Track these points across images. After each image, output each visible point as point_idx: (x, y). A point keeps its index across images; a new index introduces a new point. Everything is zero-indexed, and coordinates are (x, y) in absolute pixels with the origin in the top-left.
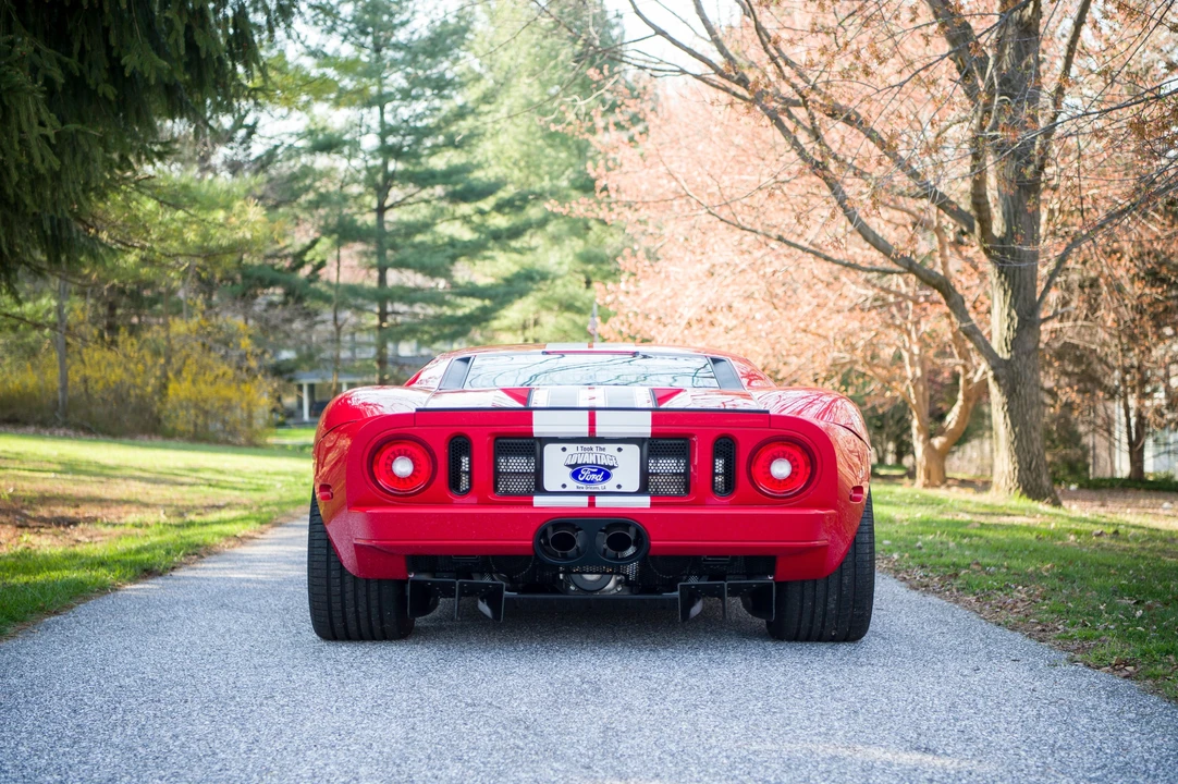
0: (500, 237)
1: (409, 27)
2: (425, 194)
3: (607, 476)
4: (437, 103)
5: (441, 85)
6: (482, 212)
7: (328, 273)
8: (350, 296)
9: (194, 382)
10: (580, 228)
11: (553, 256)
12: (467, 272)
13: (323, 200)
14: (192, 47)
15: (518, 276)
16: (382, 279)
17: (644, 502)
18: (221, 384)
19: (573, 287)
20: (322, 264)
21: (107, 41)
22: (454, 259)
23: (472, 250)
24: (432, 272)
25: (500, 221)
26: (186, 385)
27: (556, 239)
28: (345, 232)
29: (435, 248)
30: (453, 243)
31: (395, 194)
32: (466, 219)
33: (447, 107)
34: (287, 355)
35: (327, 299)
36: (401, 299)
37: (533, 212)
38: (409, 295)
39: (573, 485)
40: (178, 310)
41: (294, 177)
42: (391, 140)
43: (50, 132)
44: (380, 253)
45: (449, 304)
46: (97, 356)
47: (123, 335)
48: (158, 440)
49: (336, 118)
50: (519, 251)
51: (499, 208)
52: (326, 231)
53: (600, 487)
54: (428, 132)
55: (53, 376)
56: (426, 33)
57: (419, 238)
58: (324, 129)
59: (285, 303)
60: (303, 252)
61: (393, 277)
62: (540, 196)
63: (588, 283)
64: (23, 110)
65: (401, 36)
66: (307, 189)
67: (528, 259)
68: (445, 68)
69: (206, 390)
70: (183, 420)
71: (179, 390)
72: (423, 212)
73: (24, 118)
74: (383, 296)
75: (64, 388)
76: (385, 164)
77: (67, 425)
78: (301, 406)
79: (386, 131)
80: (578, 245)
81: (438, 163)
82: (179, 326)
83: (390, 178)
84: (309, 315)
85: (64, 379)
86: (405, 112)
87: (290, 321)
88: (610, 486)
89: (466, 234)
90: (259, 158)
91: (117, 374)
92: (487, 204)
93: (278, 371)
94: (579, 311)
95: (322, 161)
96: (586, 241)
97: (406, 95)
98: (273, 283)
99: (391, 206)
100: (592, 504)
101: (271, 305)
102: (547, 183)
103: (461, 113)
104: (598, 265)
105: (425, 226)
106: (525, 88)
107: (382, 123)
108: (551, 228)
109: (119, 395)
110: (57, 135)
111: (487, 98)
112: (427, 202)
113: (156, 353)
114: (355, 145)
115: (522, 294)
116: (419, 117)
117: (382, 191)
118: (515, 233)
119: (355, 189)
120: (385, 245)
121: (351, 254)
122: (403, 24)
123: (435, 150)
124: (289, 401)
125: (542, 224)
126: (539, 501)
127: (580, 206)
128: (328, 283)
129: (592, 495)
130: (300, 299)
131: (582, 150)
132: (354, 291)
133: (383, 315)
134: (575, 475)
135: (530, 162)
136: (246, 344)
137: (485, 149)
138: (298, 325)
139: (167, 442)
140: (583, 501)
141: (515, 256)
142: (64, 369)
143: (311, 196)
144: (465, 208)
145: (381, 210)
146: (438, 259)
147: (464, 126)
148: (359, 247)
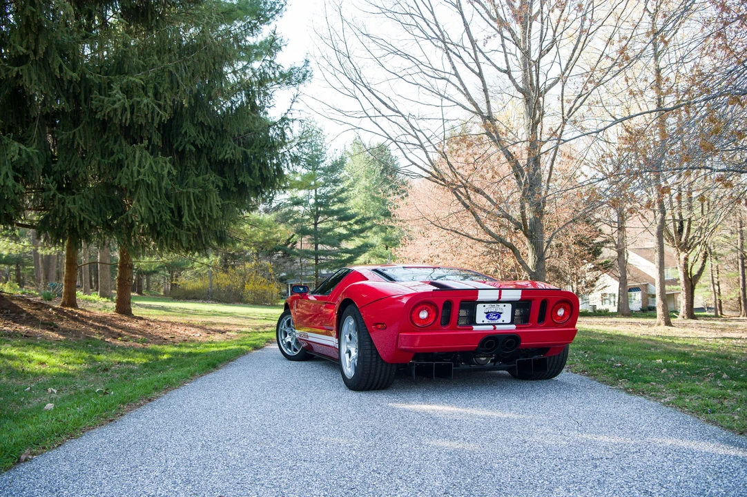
0: (357, 233)
1: (325, 163)
2: (330, 218)
3: (499, 317)
4: (334, 188)
5: (335, 182)
6: (350, 224)
7: (298, 246)
8: (306, 254)
9: (253, 284)
10: (383, 229)
11: (375, 239)
12: (345, 245)
13: (296, 221)
14: (262, 175)
15: (362, 246)
16: (316, 248)
17: (513, 327)
18: (263, 284)
19: (382, 250)
20: (295, 243)
21: (235, 173)
22: (340, 240)
23: (347, 237)
24: (333, 245)
25: (356, 227)
26: (251, 285)
27: (375, 233)
28: (303, 232)
29: (333, 237)
30: (340, 234)
31: (320, 218)
32: (345, 227)
33: (338, 189)
34: (284, 274)
35: (298, 255)
36: (323, 255)
37: (368, 224)
38: (325, 253)
39: (486, 321)
40: (248, 259)
41: (286, 213)
42: (319, 200)
43: (219, 204)
44: (316, 239)
45: (339, 256)
46: (222, 276)
47: (230, 269)
48: (242, 304)
49: (301, 194)
50: (363, 237)
51: (356, 223)
52: (298, 232)
53: (496, 322)
54: (331, 197)
55: (208, 282)
56: (330, 164)
57: (328, 233)
58: (296, 197)
59: (283, 257)
60: (289, 239)
61: (320, 247)
62: (369, 219)
63: (387, 248)
64: (212, 197)
65: (322, 165)
66: (291, 217)
67: (366, 240)
68: (337, 175)
69: (258, 287)
70: (250, 297)
71: (249, 287)
72: (330, 225)
73: (212, 199)
74: (317, 254)
75: (211, 287)
76: (317, 209)
77: (212, 299)
78: (288, 292)
79: (317, 197)
80: (383, 235)
81: (335, 208)
82: (248, 265)
83: (319, 214)
84: (292, 260)
85: (211, 284)
86: (323, 191)
87: (285, 262)
88: (500, 321)
89: (344, 232)
90: (274, 208)
91: (228, 282)
92: (352, 221)
93: (282, 280)
94: (384, 257)
95: (296, 208)
96: (386, 233)
97: (324, 186)
98: (279, 250)
99: (319, 223)
100: (495, 328)
101: (279, 257)
102: (372, 214)
103: (343, 191)
104: (390, 242)
105: (330, 230)
106: (364, 182)
107: (316, 195)
108: (374, 229)
109: (229, 289)
110: (222, 205)
111: (352, 185)
112: (331, 221)
113: (241, 275)
114: (307, 202)
115: (364, 252)
116: (329, 192)
117: (316, 217)
118: (362, 231)
119: (307, 217)
120: (317, 236)
121: (305, 239)
122: (322, 161)
123: (334, 203)
124: (284, 291)
125: (371, 228)
126: (475, 328)
127: (385, 222)
128: (298, 249)
129: (494, 325)
130: (289, 255)
131: (384, 202)
132: (307, 252)
133: (317, 260)
134: (487, 317)
135: (367, 207)
136: (271, 271)
137: (351, 203)
138: (288, 264)
139: (245, 305)
140: (491, 327)
141: (362, 239)
142: (211, 281)
143: (292, 220)
144: (345, 223)
145: (316, 224)
146: (335, 241)
147: (344, 195)
148: (308, 237)
